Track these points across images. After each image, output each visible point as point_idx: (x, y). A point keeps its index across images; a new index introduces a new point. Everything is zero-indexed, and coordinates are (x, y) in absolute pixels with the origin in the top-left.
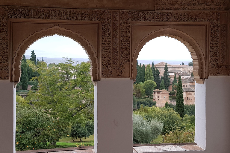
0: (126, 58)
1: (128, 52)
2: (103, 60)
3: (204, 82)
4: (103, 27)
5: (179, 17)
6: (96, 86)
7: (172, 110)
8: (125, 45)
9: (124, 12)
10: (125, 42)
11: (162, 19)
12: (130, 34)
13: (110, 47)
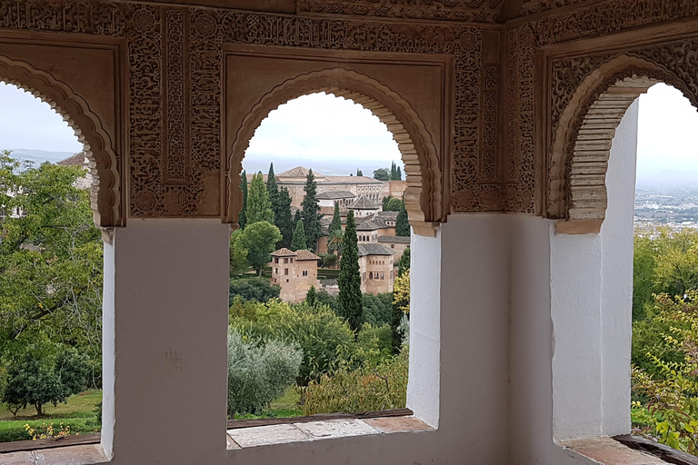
0: (208, 156)
1: (214, 140)
2: (134, 161)
3: (435, 232)
4: (136, 56)
5: (369, 37)
6: (111, 244)
7: (327, 312)
8: (206, 115)
9: (201, 12)
10: (204, 107)
11: (317, 42)
12: (221, 82)
13: (158, 120)
